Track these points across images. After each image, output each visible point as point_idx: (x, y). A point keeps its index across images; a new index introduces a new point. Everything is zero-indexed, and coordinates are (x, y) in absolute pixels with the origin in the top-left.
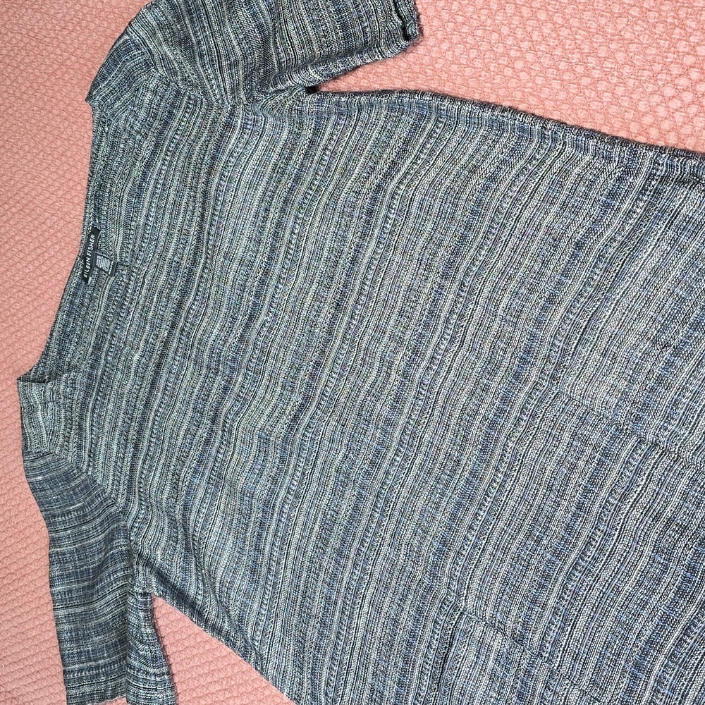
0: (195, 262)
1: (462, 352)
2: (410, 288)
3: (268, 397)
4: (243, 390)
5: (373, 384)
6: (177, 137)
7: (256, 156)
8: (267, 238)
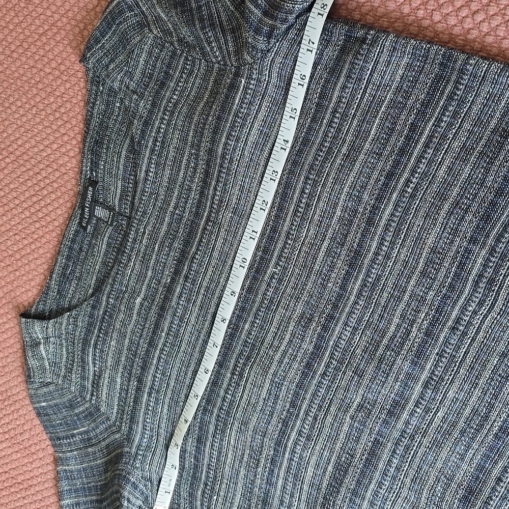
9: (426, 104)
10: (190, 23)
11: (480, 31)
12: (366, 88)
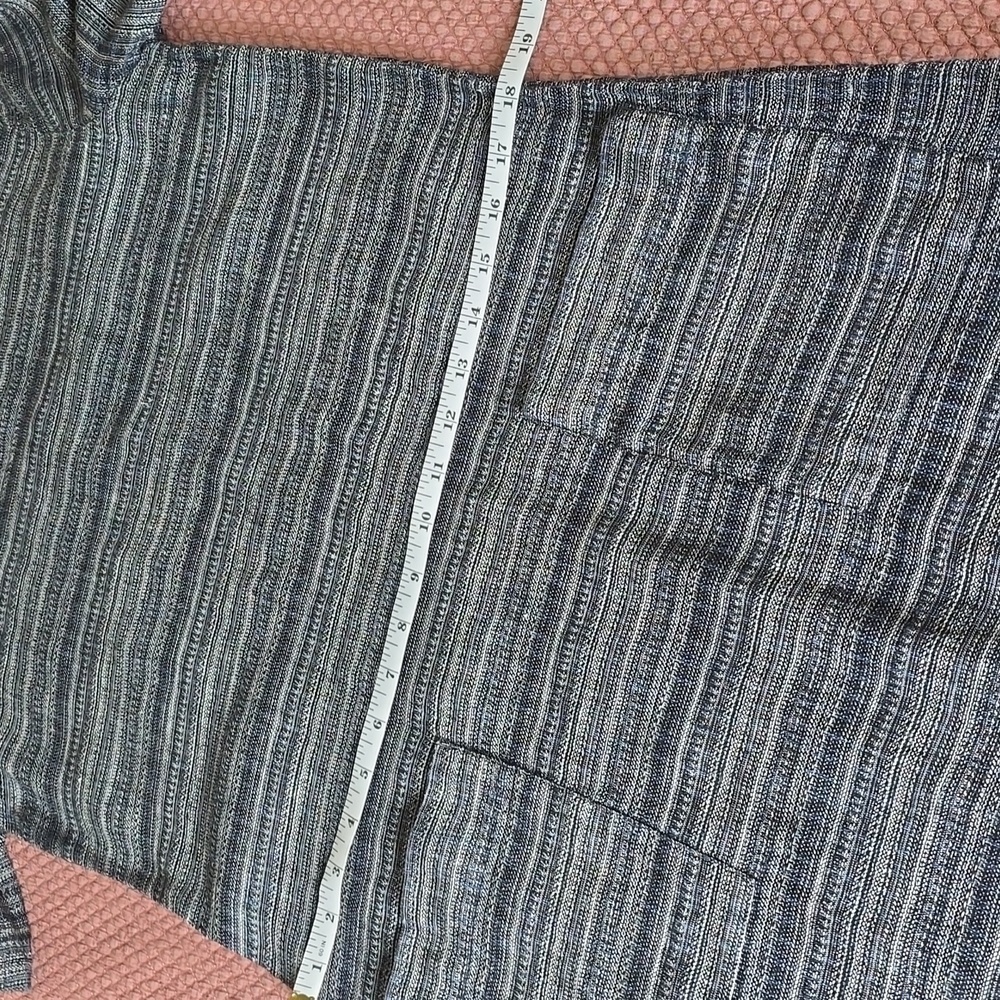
0: (44, 351)
1: (403, 394)
2: (330, 324)
3: (155, 512)
4: (121, 512)
5: (294, 459)
6: (8, 191)
7: (115, 193)
8: (140, 302)
9: (301, 132)
10: (19, 84)
11: (348, 28)
12: (231, 127)
